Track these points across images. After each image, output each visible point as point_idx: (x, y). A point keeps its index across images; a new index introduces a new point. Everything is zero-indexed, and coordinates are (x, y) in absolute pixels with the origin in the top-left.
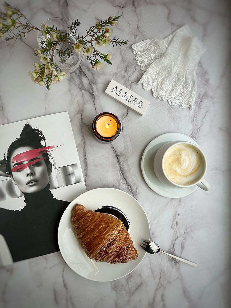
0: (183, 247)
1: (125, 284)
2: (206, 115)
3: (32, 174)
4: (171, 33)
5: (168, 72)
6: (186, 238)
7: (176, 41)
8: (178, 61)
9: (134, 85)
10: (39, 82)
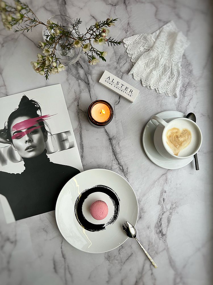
0: (169, 221)
1: (117, 255)
2: (189, 103)
3: (30, 141)
4: (158, 28)
5: (155, 63)
6: (172, 213)
7: (163, 36)
8: (165, 53)
9: (125, 75)
10: (39, 71)
